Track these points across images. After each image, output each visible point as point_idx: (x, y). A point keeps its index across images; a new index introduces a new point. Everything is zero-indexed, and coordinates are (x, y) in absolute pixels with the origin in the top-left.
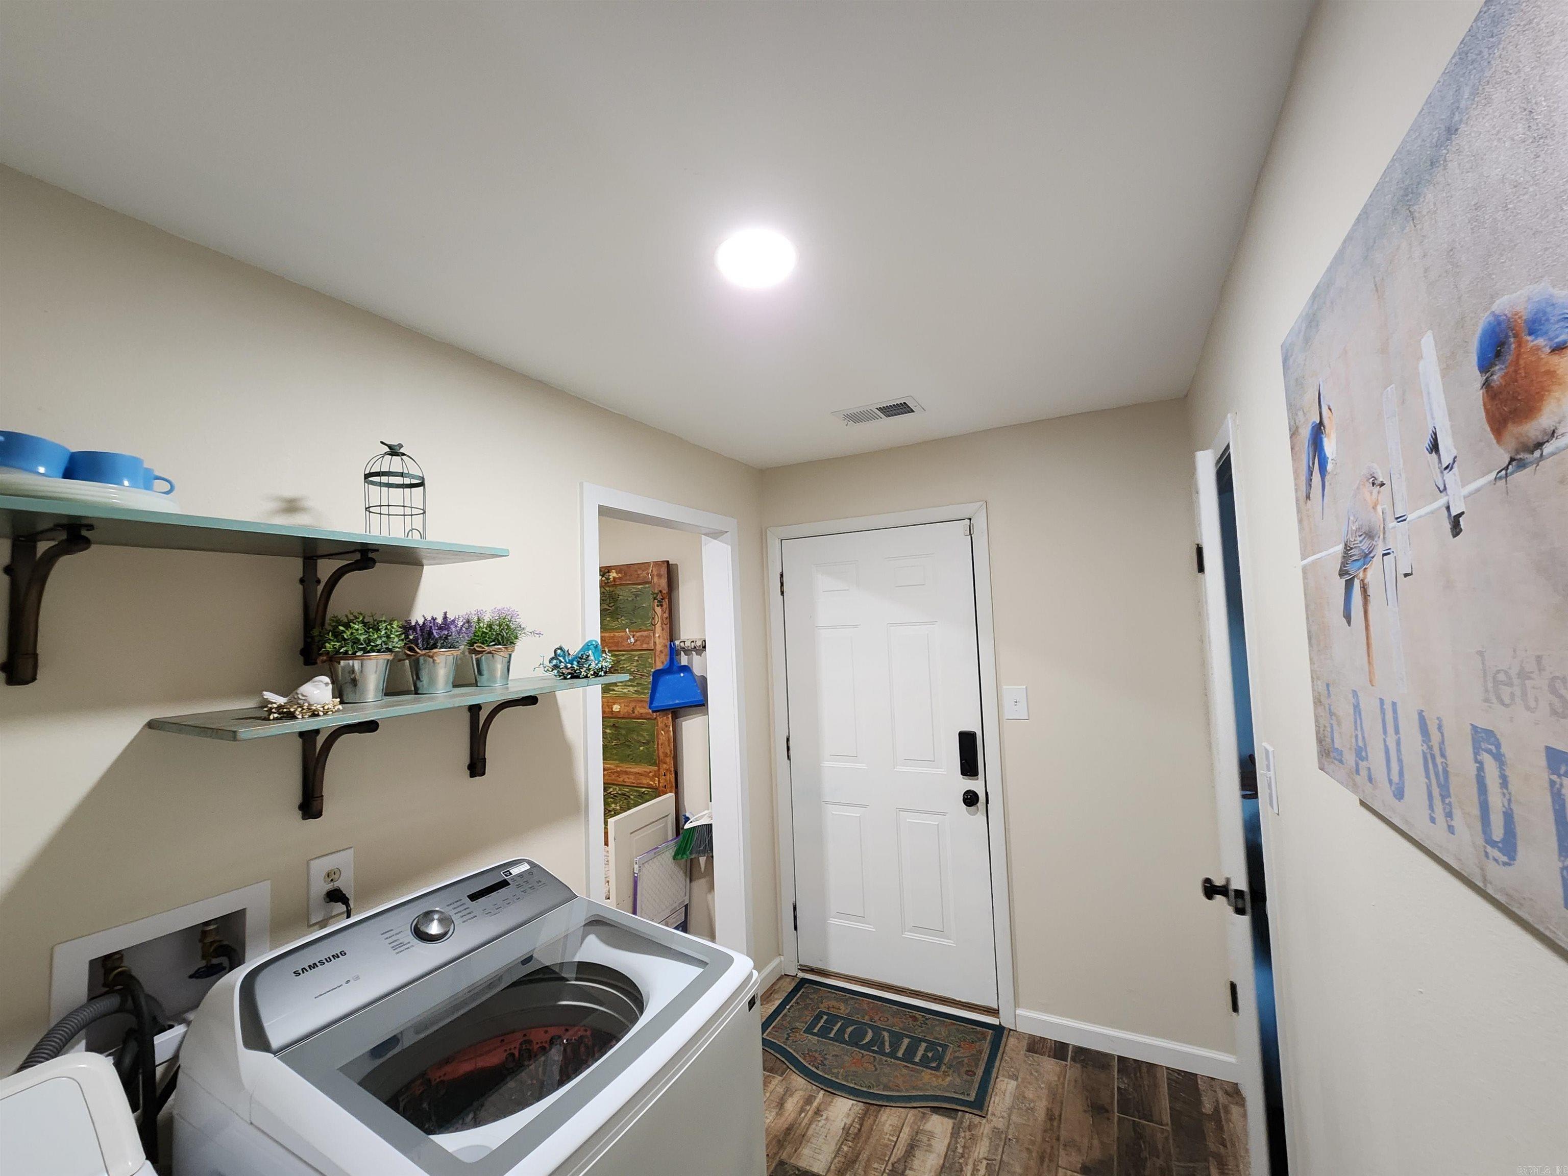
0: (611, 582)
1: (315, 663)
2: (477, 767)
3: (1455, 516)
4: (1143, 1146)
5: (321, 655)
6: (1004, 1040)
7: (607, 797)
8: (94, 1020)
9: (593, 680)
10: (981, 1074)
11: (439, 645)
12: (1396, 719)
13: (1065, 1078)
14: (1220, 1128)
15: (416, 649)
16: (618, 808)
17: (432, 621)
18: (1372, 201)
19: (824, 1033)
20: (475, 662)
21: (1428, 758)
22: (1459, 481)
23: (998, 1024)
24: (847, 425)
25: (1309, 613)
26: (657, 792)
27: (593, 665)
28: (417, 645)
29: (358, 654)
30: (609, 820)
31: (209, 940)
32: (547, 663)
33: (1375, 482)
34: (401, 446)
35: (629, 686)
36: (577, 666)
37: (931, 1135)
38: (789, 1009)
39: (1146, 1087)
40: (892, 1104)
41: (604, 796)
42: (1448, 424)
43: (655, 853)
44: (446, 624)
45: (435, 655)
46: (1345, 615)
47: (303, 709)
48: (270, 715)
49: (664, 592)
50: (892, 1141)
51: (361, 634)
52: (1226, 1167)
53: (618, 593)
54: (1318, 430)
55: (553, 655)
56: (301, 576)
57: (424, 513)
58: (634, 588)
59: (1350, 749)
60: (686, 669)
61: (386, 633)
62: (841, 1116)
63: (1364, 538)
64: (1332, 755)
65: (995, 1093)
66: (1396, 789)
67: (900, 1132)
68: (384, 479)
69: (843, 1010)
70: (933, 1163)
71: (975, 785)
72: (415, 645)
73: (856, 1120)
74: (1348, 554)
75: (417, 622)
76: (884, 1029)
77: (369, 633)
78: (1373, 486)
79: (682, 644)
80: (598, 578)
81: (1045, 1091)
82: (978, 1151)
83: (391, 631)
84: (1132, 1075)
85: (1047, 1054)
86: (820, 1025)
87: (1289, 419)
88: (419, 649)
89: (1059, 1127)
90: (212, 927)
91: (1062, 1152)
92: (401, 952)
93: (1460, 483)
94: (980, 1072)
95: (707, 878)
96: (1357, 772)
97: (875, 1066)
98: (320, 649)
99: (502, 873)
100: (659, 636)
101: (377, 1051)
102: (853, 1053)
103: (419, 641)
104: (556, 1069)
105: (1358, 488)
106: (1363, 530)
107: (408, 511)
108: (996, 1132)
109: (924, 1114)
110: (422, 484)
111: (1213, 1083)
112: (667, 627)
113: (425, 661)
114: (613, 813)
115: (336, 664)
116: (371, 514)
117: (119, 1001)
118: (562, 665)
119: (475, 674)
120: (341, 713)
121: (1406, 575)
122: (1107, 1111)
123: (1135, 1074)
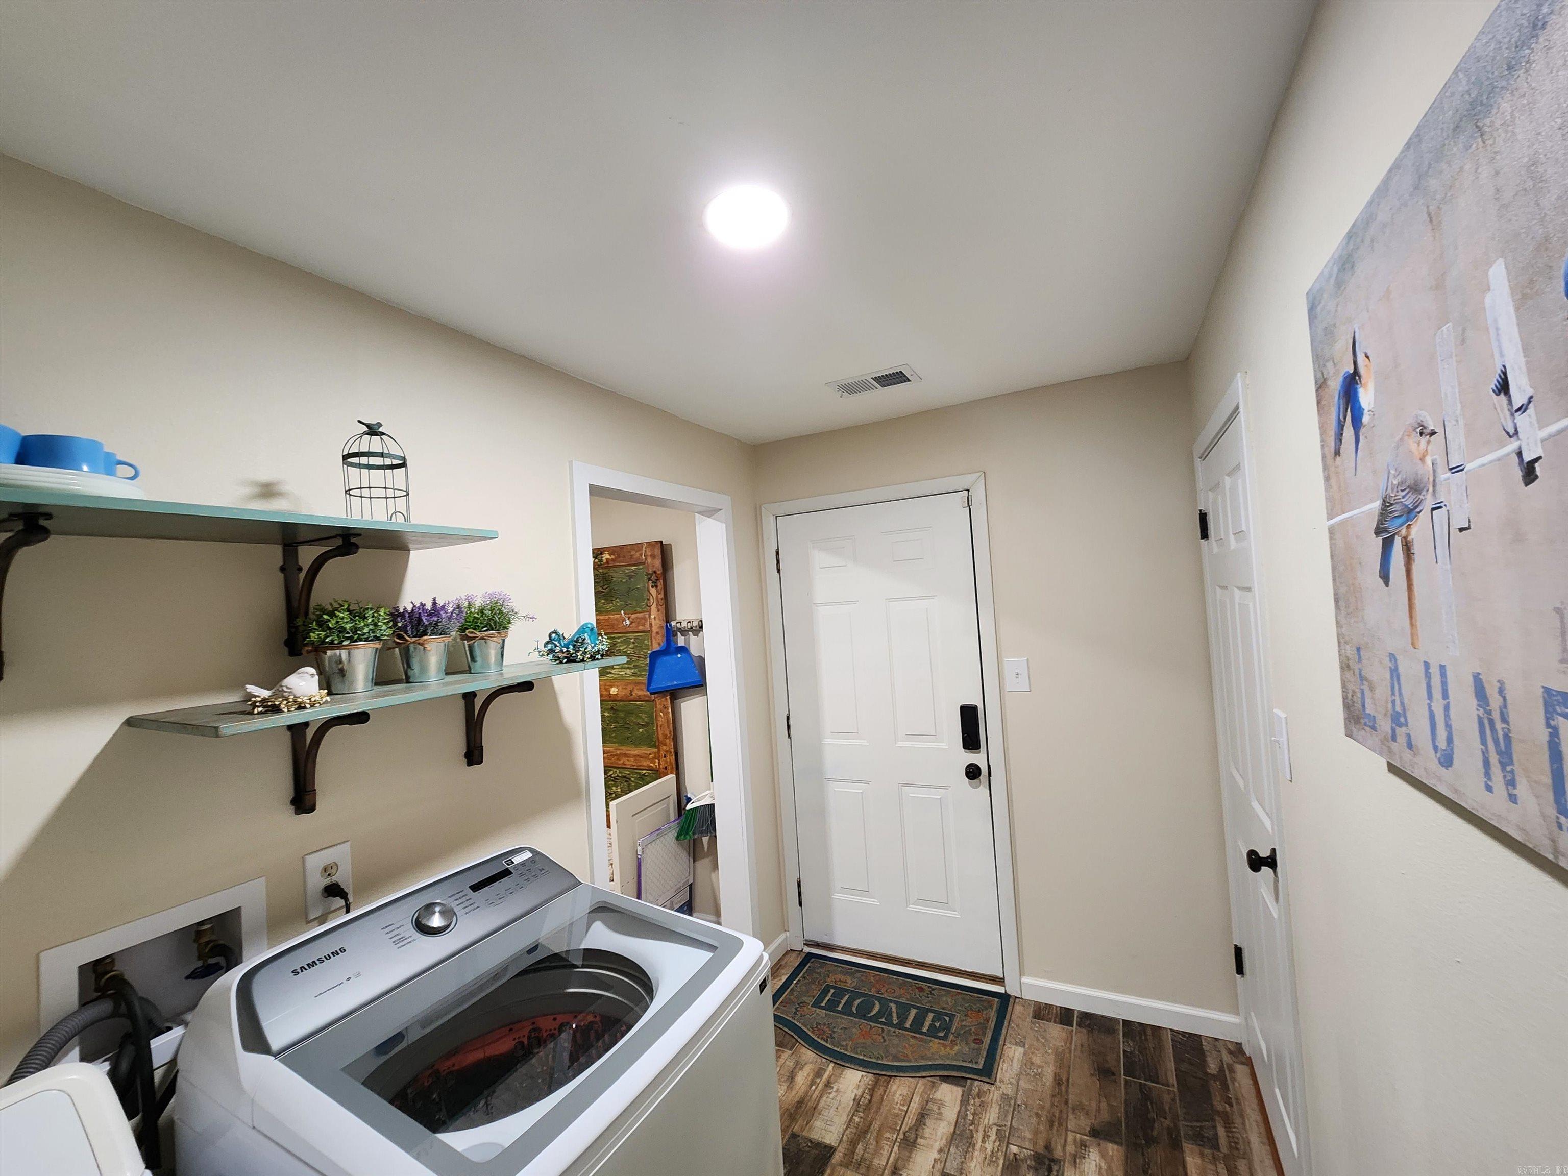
0: (604, 564)
1: (301, 654)
2: (474, 755)
3: (1529, 463)
4: (1150, 1107)
5: (307, 645)
6: (1010, 1008)
7: (607, 779)
8: (85, 1027)
9: (590, 663)
10: (988, 1042)
11: (429, 631)
12: (1444, 683)
13: (1071, 1044)
14: (1225, 1087)
15: (406, 636)
16: (619, 790)
17: (421, 607)
18: (1426, 121)
19: (831, 1006)
20: (467, 649)
21: (1485, 725)
22: (1535, 422)
23: (1004, 992)
24: (841, 397)
25: (1337, 575)
26: (657, 774)
27: (589, 648)
28: (406, 633)
29: (344, 643)
30: (611, 803)
31: (204, 940)
32: (542, 647)
33: (1424, 430)
34: (380, 425)
35: (625, 668)
36: (573, 650)
37: (941, 1104)
38: (796, 983)
39: (1152, 1049)
40: (902, 1075)
41: (605, 779)
42: (1522, 360)
43: (658, 835)
44: (436, 610)
45: (425, 642)
46: (1382, 574)
47: (289, 702)
48: (254, 709)
49: (658, 572)
50: (902, 1110)
51: (347, 622)
52: (1233, 1125)
53: (611, 574)
54: (1352, 382)
55: (548, 639)
56: (281, 563)
57: (408, 494)
58: (627, 569)
59: (1385, 715)
60: (684, 650)
61: (373, 621)
62: (851, 1088)
63: (1408, 493)
64: (1362, 721)
65: (1002, 1060)
66: (1442, 755)
67: (911, 1101)
68: (364, 460)
69: (850, 983)
70: (944, 1130)
71: (978, 759)
72: (405, 633)
73: (866, 1092)
74: (1386, 510)
75: (405, 609)
76: (891, 1001)
77: (355, 621)
78: (1421, 435)
79: (678, 625)
80: (591, 560)
81: (1052, 1057)
82: (988, 1117)
83: (379, 619)
84: (1138, 1038)
85: (1053, 1021)
86: (827, 999)
87: (1315, 371)
88: (409, 636)
89: (1067, 1091)
90: (206, 927)
91: (1071, 1116)
92: (402, 946)
93: (1537, 425)
94: (987, 1040)
95: (710, 858)
96: (1394, 738)
97: (883, 1037)
98: (305, 639)
99: (503, 862)
100: (655, 618)
101: (382, 1048)
102: (861, 1025)
103: (408, 628)
104: (566, 1055)
105: (1402, 439)
106: (1407, 484)
107: (390, 493)
108: (1005, 1098)
109: (933, 1082)
110: (403, 465)
111: (1217, 1043)
112: (662, 608)
113: (415, 648)
114: (614, 795)
115: (322, 654)
116: (351, 497)
117: (112, 1004)
118: (558, 649)
119: (467, 660)
120: (329, 704)
121: (1461, 530)
122: (1113, 1074)
123: (1140, 1037)
